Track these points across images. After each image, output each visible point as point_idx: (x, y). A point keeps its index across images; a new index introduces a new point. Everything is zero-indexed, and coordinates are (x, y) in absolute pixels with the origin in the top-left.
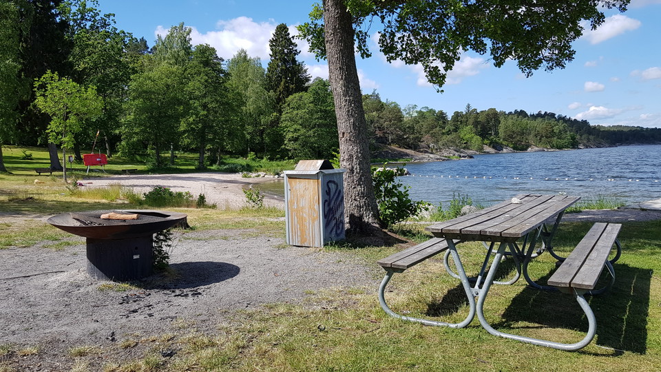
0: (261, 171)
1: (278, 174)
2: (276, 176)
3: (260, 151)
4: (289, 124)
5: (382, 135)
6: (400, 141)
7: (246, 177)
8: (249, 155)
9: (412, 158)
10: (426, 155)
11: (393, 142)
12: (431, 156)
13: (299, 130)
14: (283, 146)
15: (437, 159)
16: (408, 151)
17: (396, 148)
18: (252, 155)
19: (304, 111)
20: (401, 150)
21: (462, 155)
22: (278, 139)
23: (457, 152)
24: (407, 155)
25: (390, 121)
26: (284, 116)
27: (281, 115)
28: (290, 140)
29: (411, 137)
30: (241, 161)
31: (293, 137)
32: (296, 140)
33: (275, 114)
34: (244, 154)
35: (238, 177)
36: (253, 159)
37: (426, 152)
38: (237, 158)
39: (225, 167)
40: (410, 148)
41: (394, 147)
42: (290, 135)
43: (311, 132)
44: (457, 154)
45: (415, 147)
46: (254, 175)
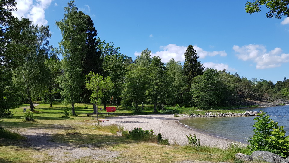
0: (183, 113)
1: (191, 115)
2: (191, 116)
3: (181, 103)
4: (195, 90)
5: (241, 94)
6: (251, 96)
7: (176, 116)
8: (176, 105)
9: (259, 105)
10: (266, 103)
11: (247, 97)
12: (269, 104)
13: (199, 93)
14: (192, 101)
15: (273, 105)
16: (256, 102)
17: (250, 100)
18: (177, 105)
19: (202, 84)
20: (254, 101)
21: (286, 103)
22: (190, 97)
23: (283, 101)
24: (256, 103)
25: (246, 87)
26: (192, 86)
27: (190, 86)
28: (195, 98)
29: (257, 94)
30: (173, 108)
31: (197, 96)
32: (198, 97)
33: (188, 86)
34: (173, 105)
35: (172, 116)
36: (178, 107)
37: (266, 102)
38: (170, 106)
39: (166, 111)
40: (257, 100)
41: (248, 100)
42: (195, 96)
43: (206, 94)
44: (283, 102)
45: (260, 100)
46: (180, 115)
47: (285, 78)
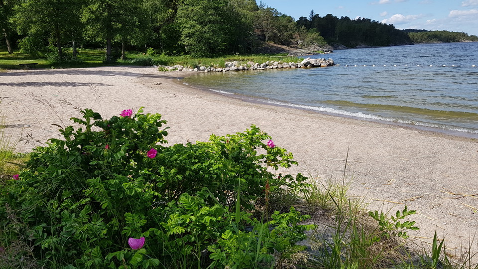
0: (176, 64)
1: (196, 67)
2: (196, 69)
3: (157, 46)
4: (185, 20)
5: (260, 33)
6: (274, 38)
7: (163, 71)
8: (148, 50)
9: (288, 54)
10: (298, 50)
11: (270, 39)
12: (303, 51)
13: (194, 26)
14: (180, 42)
15: (308, 53)
16: (283, 47)
17: (274, 45)
18: (150, 50)
19: (199, 7)
20: (280, 46)
21: (325, 50)
22: (175, 36)
23: (321, 47)
24: (283, 50)
25: (268, 20)
26: (179, 12)
27: (176, 12)
28: (186, 37)
29: (285, 34)
30: (140, 56)
31: (189, 33)
32: (190, 35)
33: (170, 10)
34: (143, 50)
35: (154, 70)
36: (152, 55)
37: (297, 48)
38: (137, 53)
39: (133, 61)
40: (283, 44)
41: (272, 43)
42: (186, 32)
43: (206, 28)
44: (320, 49)
45: (288, 44)
46: (170, 68)
47: (312, 12)
